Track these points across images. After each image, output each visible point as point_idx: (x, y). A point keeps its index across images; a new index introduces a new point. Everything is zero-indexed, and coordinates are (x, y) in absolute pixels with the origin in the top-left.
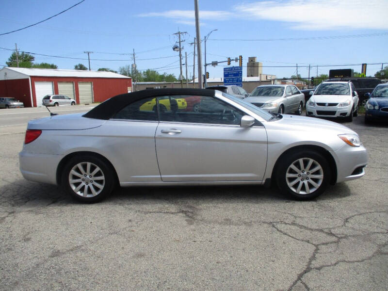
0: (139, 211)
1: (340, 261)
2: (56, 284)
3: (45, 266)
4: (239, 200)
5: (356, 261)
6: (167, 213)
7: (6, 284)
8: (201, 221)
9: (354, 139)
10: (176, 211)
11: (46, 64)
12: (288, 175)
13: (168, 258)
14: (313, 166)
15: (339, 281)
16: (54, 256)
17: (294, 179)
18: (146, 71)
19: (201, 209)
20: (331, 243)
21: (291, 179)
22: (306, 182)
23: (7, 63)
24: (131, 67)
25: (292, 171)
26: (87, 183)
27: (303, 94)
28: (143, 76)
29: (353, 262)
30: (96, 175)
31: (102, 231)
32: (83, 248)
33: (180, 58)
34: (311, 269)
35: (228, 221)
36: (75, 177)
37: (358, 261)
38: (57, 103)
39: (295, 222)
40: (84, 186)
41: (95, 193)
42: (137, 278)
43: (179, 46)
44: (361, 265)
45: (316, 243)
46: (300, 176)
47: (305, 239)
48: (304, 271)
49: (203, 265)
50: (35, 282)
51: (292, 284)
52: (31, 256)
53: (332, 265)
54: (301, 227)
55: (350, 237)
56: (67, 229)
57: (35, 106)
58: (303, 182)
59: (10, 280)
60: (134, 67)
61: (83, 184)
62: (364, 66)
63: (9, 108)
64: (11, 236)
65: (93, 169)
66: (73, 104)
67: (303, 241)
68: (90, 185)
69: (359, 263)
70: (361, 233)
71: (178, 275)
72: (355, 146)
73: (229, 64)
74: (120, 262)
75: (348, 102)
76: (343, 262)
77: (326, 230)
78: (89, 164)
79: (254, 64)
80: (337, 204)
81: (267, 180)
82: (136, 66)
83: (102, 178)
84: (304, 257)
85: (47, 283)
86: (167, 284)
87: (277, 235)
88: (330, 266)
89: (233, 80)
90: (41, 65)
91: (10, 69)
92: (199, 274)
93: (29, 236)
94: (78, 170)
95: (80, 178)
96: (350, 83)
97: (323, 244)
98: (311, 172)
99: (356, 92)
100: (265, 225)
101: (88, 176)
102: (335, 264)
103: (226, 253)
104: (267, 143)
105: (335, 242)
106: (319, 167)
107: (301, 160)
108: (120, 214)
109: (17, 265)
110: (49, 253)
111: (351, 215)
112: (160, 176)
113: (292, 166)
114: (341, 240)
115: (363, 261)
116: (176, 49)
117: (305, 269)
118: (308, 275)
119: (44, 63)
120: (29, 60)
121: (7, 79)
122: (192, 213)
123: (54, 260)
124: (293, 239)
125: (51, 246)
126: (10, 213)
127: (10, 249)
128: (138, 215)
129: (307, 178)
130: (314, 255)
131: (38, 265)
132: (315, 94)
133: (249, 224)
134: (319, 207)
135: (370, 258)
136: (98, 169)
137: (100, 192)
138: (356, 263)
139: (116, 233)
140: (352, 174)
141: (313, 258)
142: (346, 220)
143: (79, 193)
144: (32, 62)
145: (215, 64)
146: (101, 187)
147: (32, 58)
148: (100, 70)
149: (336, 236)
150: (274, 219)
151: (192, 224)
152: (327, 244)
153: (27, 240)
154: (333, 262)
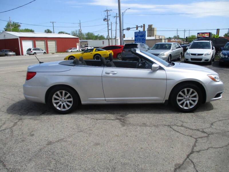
0: (93, 118)
1: (210, 147)
2: (53, 160)
3: (45, 150)
4: (149, 112)
5: (219, 148)
6: (109, 119)
7: (25, 160)
8: (129, 124)
9: (216, 77)
10: (114, 119)
11: (27, 29)
12: (178, 98)
13: (113, 145)
14: (193, 93)
15: (210, 159)
16: (49, 145)
17: (182, 100)
18: (87, 33)
19: (128, 117)
20: (204, 137)
21: (180, 100)
22: (188, 102)
23: (4, 29)
24: (78, 31)
25: (180, 96)
26: (63, 103)
27: (182, 48)
28: (85, 36)
29: (217, 148)
30: (68, 98)
31: (73, 130)
32: (64, 140)
33: (108, 25)
34: (194, 152)
35: (145, 125)
36: (55, 99)
37: (220, 148)
38: (35, 53)
39: (183, 125)
40: (61, 104)
41: (67, 108)
42: (97, 157)
43: (107, 18)
44: (222, 150)
45: (196, 137)
46: (185, 98)
47: (189, 135)
48: (190, 153)
49: (133, 149)
50: (40, 159)
51: (184, 160)
52: (36, 144)
53: (206, 150)
54: (186, 128)
55: (214, 134)
56: (54, 129)
57: (22, 54)
58: (187, 102)
59: (27, 158)
60: (80, 31)
61: (60, 103)
62: (218, 30)
63: (7, 56)
64: (23, 133)
65: (66, 94)
66: (45, 53)
67: (188, 136)
68: (64, 103)
69: (220, 149)
70: (220, 131)
71: (120, 155)
72: (217, 81)
73: (137, 29)
74: (87, 148)
75: (209, 53)
76: (211, 148)
77: (201, 130)
78: (64, 92)
79: (151, 29)
80: (206, 114)
81: (166, 101)
82: (81, 31)
83: (71, 99)
84: (190, 145)
85: (47, 159)
86: (114, 160)
87: (173, 132)
88: (204, 150)
89: (140, 39)
90: (25, 30)
91: (7, 33)
92: (132, 155)
93: (32, 133)
94: (57, 95)
95: (58, 100)
96: (211, 42)
97: (200, 138)
98: (191, 96)
99: (214, 47)
100: (166, 127)
101: (63, 99)
102: (207, 149)
103: (146, 143)
104: (167, 79)
105: (206, 137)
106: (196, 93)
107: (185, 90)
108: (83, 120)
109: (29, 149)
110: (46, 143)
111: (214, 121)
112: (104, 99)
113: (180, 93)
114: (209, 135)
115: (223, 147)
116: (105, 20)
117: (190, 152)
118: (193, 155)
119: (26, 29)
120: (17, 27)
121: (5, 38)
122: (123, 119)
123: (50, 147)
124: (182, 135)
125: (47, 139)
126: (19, 120)
127: (23, 141)
128: (93, 121)
129: (189, 100)
130: (195, 144)
131: (41, 149)
132: (189, 48)
133: (157, 126)
134: (196, 116)
135: (226, 146)
136: (69, 94)
137: (70, 107)
138: (219, 149)
139: (82, 131)
140: (215, 97)
141: (195, 145)
142: (212, 124)
143: (58, 108)
144: (19, 28)
145: (128, 29)
146: (71, 105)
147: (19, 26)
148: (59, 33)
149: (206, 133)
150: (170, 123)
151: (124, 126)
152: (202, 137)
153: (32, 135)
154: (206, 148)
